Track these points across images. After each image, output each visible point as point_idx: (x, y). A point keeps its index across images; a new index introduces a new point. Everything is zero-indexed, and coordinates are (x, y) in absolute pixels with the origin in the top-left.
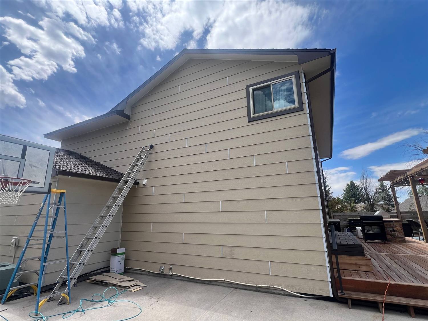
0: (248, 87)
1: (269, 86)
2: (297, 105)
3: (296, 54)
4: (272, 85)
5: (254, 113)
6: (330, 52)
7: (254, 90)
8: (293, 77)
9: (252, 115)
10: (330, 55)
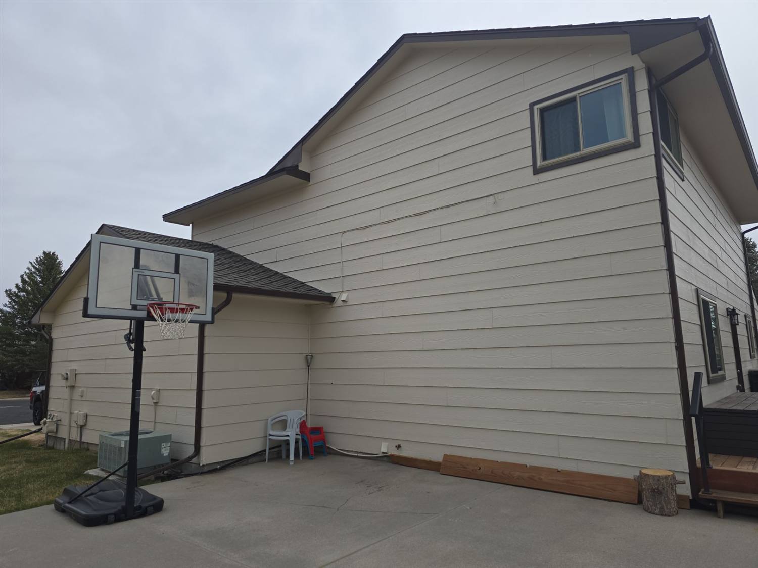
0: (532, 105)
1: (573, 100)
2: (629, 137)
3: (625, 33)
4: (580, 97)
5: (545, 158)
6: (696, 23)
7: (542, 111)
8: (621, 79)
9: (539, 163)
10: (698, 31)
